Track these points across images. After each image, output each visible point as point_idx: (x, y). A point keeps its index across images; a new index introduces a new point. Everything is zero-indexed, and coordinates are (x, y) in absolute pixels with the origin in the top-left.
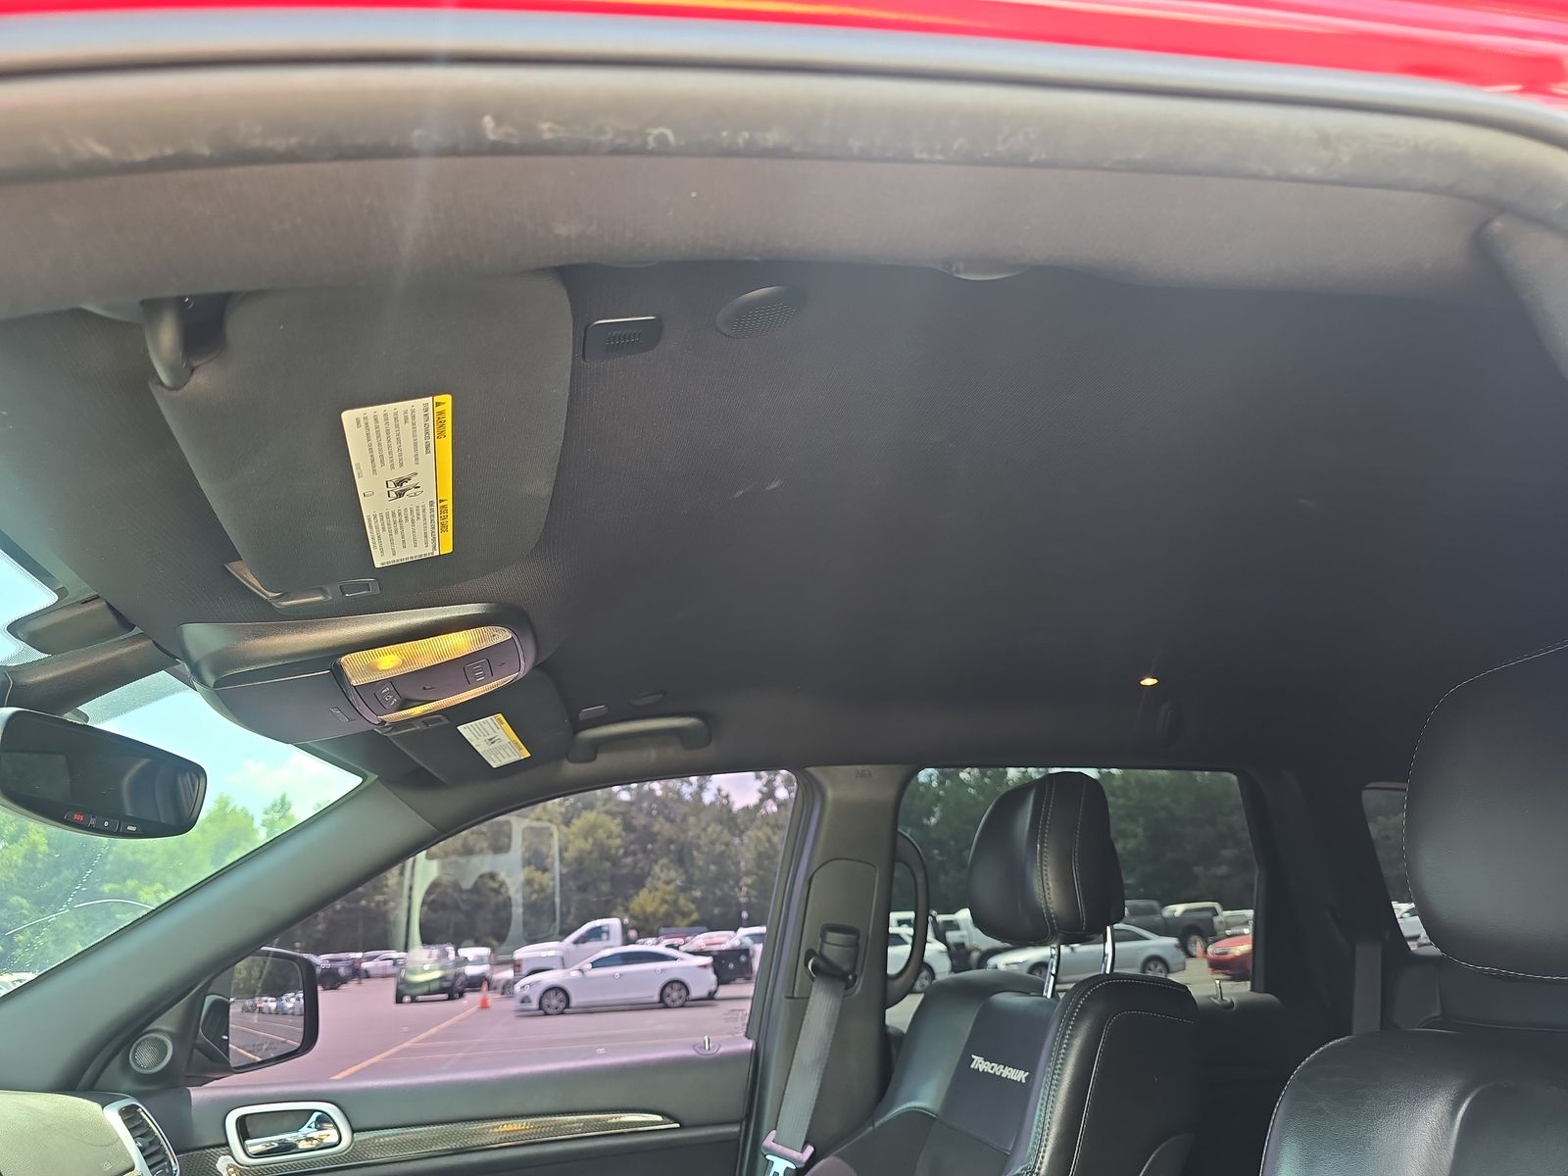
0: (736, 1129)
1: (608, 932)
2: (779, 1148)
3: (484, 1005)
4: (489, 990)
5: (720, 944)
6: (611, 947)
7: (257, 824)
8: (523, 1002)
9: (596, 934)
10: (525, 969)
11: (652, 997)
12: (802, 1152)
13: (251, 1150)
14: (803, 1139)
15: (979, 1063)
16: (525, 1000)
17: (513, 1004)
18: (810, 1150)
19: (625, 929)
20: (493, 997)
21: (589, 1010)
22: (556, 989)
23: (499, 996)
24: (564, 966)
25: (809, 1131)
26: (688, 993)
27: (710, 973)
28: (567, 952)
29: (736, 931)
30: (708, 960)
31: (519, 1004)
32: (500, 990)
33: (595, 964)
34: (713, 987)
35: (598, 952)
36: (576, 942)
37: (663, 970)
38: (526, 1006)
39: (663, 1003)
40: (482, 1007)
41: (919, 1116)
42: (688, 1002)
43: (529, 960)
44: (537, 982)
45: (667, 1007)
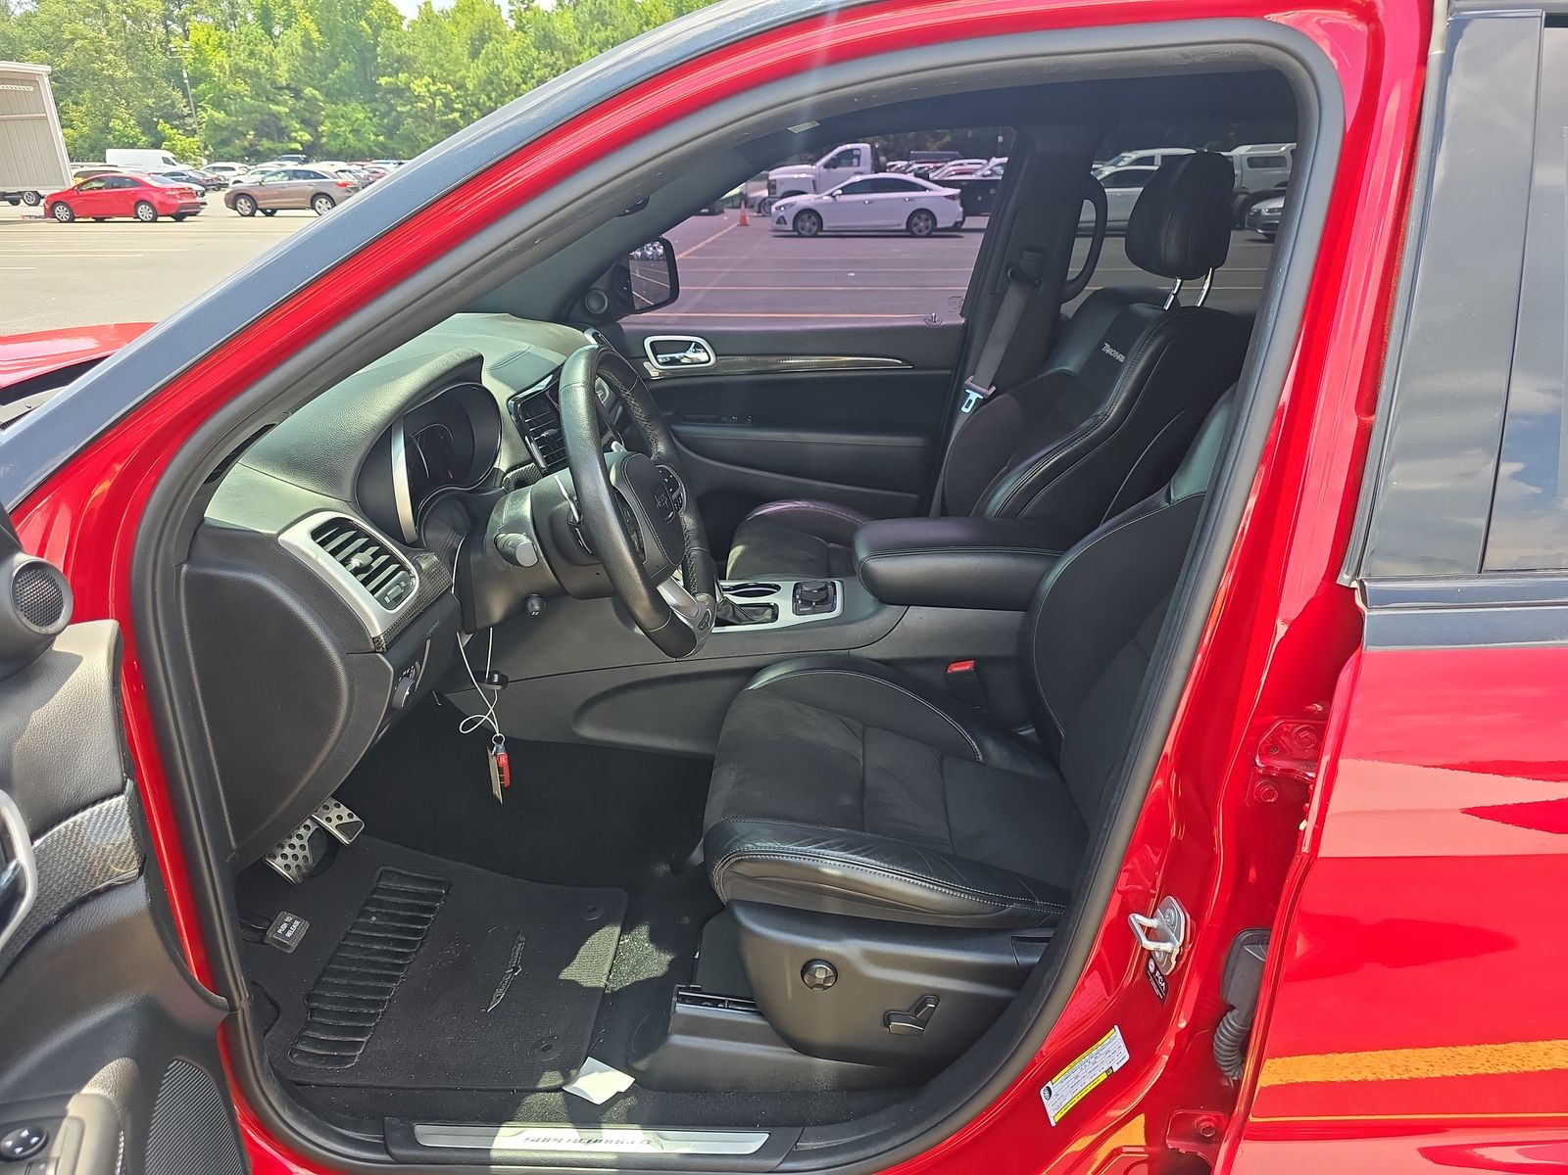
0: (949, 372)
1: (858, 157)
2: (974, 386)
3: (744, 223)
4: (746, 207)
5: (970, 173)
6: (861, 173)
7: (505, 15)
8: (778, 222)
9: (848, 158)
10: (780, 192)
11: (899, 225)
12: (989, 389)
13: (660, 360)
14: (990, 383)
15: (1108, 349)
16: (781, 220)
17: (769, 223)
18: (994, 388)
19: (875, 154)
20: (750, 214)
21: (839, 234)
22: (808, 212)
23: (755, 214)
24: (816, 191)
25: (995, 377)
26: (936, 224)
27: (957, 204)
28: (819, 175)
29: (989, 160)
30: (957, 191)
31: (775, 225)
32: (756, 208)
33: (846, 190)
34: (960, 219)
35: (848, 178)
36: (827, 166)
37: (911, 199)
38: (782, 227)
39: (910, 232)
40: (740, 225)
41: (1066, 375)
42: (934, 232)
43: (782, 181)
44: (792, 205)
45: (913, 236)
